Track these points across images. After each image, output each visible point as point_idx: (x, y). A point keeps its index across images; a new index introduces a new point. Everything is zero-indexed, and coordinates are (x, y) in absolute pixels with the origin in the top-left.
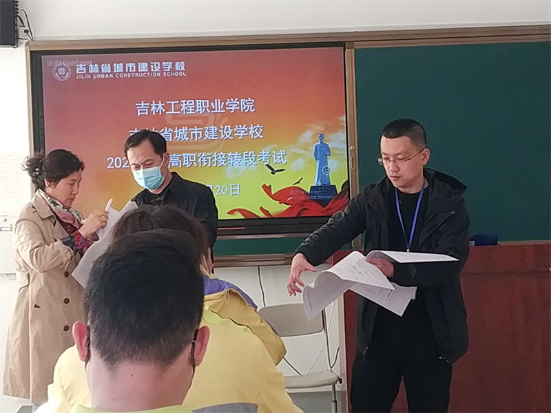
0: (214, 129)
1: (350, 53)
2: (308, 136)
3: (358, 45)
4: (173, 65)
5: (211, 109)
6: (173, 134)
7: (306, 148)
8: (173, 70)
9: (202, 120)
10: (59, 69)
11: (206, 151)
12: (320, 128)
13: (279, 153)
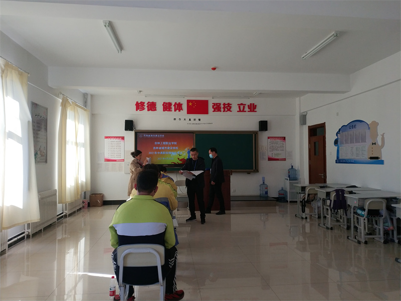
0: (169, 147)
3: (196, 133)
4: (162, 136)
6: (161, 148)
7: (186, 151)
9: (167, 146)
11: (167, 151)
13: (181, 152)
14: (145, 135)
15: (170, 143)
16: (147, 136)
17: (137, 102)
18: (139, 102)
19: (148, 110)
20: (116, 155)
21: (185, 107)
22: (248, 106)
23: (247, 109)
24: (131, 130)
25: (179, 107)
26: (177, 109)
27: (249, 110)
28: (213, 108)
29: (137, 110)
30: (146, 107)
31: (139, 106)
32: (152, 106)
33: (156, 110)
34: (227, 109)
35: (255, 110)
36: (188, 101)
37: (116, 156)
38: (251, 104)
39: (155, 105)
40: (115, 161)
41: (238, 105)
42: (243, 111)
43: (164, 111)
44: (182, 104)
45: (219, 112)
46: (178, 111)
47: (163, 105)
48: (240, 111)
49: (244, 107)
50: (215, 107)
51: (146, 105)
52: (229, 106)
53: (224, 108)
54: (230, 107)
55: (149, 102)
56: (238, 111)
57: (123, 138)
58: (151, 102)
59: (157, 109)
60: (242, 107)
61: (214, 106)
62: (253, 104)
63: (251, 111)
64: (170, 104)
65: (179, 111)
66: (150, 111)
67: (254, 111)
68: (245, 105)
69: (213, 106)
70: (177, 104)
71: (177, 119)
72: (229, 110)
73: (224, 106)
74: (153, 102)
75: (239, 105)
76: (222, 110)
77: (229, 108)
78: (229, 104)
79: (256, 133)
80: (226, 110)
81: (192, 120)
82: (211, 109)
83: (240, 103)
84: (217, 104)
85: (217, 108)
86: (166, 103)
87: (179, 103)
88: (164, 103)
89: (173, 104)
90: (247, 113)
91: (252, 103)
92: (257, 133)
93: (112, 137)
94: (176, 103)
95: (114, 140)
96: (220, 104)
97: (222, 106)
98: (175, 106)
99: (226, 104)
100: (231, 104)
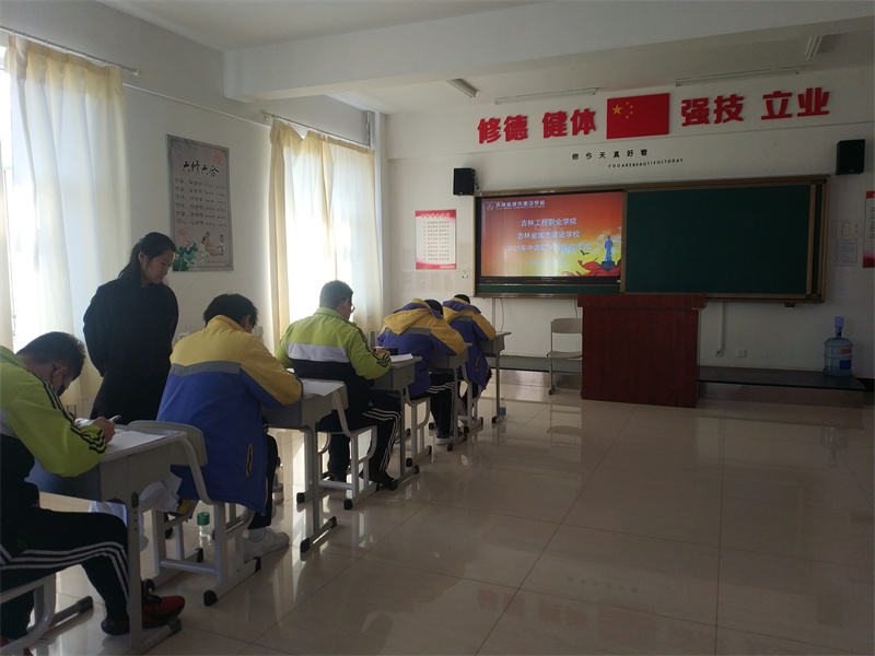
0: (556, 233)
1: (625, 194)
2: (602, 237)
3: (629, 191)
5: (555, 223)
6: (537, 236)
7: (600, 242)
8: (539, 204)
9: (552, 228)
10: (489, 205)
12: (608, 233)
13: (587, 245)
14: (498, 204)
15: (559, 222)
16: (504, 205)
17: (482, 121)
18: (487, 120)
19: (508, 139)
21: (601, 120)
22: (800, 96)
23: (794, 107)
24: (468, 192)
25: (585, 121)
26: (581, 128)
27: (803, 110)
28: (684, 113)
29: (481, 142)
30: (502, 133)
31: (488, 130)
32: (517, 128)
33: (526, 137)
34: (729, 112)
35: (823, 109)
36: (612, 103)
37: (438, 257)
38: (809, 91)
39: (525, 123)
40: (437, 267)
41: (765, 97)
42: (782, 115)
43: (546, 136)
44: (594, 113)
45: (703, 125)
46: (582, 132)
47: (544, 120)
48: (771, 115)
49: (784, 104)
50: (689, 111)
51: (502, 125)
52: (733, 105)
53: (718, 112)
54: (740, 108)
55: (509, 118)
56: (763, 118)
58: (514, 115)
59: (529, 132)
60: (777, 103)
61: (688, 107)
62: (818, 90)
63: (808, 113)
64: (562, 116)
65: (586, 133)
66: (513, 141)
67: (818, 112)
68: (790, 95)
69: (684, 109)
70: (581, 114)
71: (582, 156)
72: (735, 116)
73: (719, 106)
74: (519, 117)
75: (769, 98)
76: (713, 117)
77: (733, 110)
78: (734, 99)
79: (820, 182)
80: (725, 115)
81: (623, 154)
82: (676, 118)
83: (771, 92)
84: (696, 101)
85: (696, 112)
86: (553, 115)
87: (587, 110)
88: (547, 115)
89: (570, 115)
90: (795, 119)
91: (814, 86)
92: (825, 181)
93: (430, 212)
94: (577, 112)
95: (435, 218)
96: (706, 101)
97: (712, 106)
98: (574, 119)
99: (727, 100)
100: (742, 98)
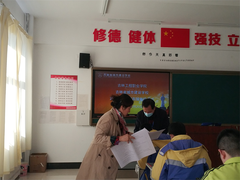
0: (137, 91)
1: (171, 75)
2: (159, 94)
3: (173, 73)
4: (128, 75)
5: (136, 86)
6: (127, 92)
7: (159, 98)
8: (127, 76)
9: (134, 89)
10: (99, 75)
11: (134, 97)
14: (105, 74)
15: (138, 86)
16: (108, 75)
17: (96, 30)
18: (98, 30)
19: (110, 41)
20: (65, 100)
21: (158, 37)
24: (87, 67)
25: (150, 37)
26: (148, 40)
28: (196, 39)
29: (95, 41)
30: (107, 38)
31: (99, 35)
32: (115, 36)
33: (120, 41)
34: (215, 41)
36: (163, 30)
37: (65, 102)
39: (120, 34)
40: (64, 108)
41: (229, 36)
42: (236, 45)
43: (130, 42)
44: (154, 34)
45: (204, 45)
46: (149, 42)
47: (130, 34)
48: (231, 44)
49: (236, 40)
50: (198, 38)
51: (107, 33)
52: (216, 38)
53: (210, 40)
54: (219, 39)
55: (111, 30)
56: (228, 45)
57: (75, 78)
58: (114, 29)
59: (121, 39)
60: (234, 39)
61: (198, 36)
64: (139, 33)
65: (151, 43)
66: (113, 42)
68: (238, 36)
69: (196, 37)
70: (148, 34)
71: (147, 54)
72: (217, 43)
73: (211, 37)
74: (116, 31)
75: (231, 37)
76: (208, 42)
77: (217, 40)
78: (217, 35)
80: (213, 42)
81: (167, 55)
82: (192, 41)
84: (201, 34)
85: (201, 39)
86: (134, 32)
87: (151, 32)
88: (131, 31)
89: (143, 33)
93: (61, 76)
94: (146, 32)
95: (64, 80)
96: (205, 34)
97: (208, 37)
98: (145, 35)
99: (214, 35)
100: (220, 35)
